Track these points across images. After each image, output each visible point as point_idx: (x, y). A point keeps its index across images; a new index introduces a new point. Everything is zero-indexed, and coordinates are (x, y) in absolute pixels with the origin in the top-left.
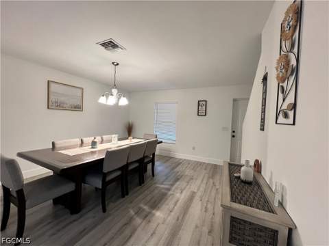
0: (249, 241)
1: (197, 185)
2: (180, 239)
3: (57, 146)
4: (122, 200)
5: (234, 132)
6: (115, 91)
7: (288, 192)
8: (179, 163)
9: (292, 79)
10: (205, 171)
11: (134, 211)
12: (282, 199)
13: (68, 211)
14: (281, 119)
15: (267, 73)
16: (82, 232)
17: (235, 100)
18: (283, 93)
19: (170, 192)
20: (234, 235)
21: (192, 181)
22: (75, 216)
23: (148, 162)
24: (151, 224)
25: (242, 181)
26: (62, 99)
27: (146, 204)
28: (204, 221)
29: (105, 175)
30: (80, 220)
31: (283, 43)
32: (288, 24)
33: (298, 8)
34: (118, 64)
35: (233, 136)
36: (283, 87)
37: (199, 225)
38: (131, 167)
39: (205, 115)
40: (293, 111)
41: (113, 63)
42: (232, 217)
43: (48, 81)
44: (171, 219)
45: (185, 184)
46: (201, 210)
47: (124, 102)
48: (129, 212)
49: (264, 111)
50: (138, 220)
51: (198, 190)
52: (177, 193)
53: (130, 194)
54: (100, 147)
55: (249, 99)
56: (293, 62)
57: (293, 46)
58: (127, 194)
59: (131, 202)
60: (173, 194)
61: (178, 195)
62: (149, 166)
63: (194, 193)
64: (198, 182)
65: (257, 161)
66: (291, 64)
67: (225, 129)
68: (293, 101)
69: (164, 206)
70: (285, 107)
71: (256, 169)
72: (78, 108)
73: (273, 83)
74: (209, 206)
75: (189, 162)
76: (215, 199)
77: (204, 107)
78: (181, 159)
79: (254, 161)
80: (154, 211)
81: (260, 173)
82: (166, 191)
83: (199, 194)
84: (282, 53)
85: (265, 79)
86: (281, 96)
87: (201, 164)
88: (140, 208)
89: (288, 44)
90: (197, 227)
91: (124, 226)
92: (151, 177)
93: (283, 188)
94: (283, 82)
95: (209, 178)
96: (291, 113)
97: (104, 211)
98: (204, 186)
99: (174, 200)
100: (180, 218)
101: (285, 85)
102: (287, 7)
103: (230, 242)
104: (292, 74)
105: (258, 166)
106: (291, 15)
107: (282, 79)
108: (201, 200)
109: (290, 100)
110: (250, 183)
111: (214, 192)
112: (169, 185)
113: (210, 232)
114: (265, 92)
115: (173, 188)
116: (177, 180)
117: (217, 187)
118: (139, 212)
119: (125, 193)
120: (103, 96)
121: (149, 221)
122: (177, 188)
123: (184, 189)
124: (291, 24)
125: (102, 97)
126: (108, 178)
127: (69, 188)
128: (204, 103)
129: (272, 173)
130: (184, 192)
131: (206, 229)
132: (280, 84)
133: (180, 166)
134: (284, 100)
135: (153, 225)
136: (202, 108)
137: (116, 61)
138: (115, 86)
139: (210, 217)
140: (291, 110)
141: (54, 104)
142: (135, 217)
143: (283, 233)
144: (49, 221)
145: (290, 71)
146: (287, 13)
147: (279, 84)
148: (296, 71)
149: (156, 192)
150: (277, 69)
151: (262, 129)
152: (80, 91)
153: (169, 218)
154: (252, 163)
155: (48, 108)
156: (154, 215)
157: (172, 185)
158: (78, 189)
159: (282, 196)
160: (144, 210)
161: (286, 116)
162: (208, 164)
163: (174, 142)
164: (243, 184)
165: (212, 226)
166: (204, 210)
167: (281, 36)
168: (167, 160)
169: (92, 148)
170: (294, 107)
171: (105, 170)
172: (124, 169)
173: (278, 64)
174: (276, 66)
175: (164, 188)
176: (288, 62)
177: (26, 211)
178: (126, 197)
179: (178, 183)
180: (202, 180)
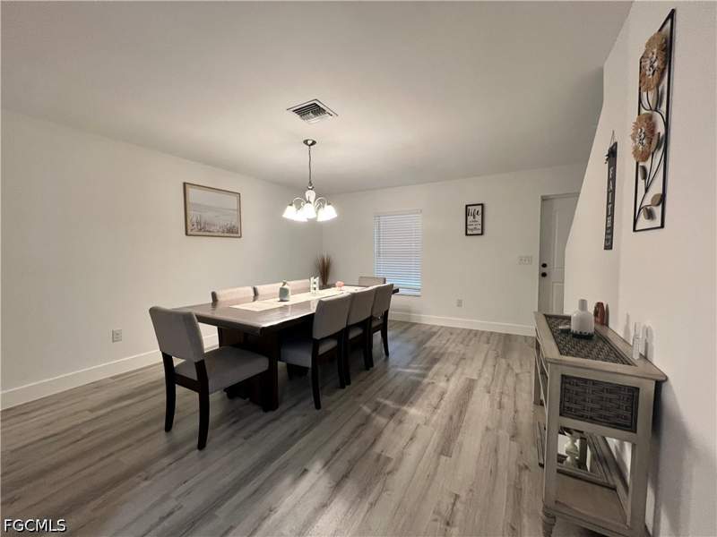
0: (592, 409)
1: (477, 368)
2: (461, 445)
3: (220, 299)
4: (341, 392)
5: (544, 266)
6: (311, 195)
7: (655, 335)
8: (431, 333)
9: (659, 154)
10: (486, 346)
11: (369, 407)
12: (646, 352)
13: (256, 407)
14: (643, 222)
15: (616, 144)
16: (293, 434)
17: (544, 199)
18: (644, 178)
19: (426, 381)
20: (567, 404)
21: (463, 362)
22: (271, 415)
23: (376, 329)
24: (405, 425)
25: (575, 335)
26: (208, 216)
27: (387, 398)
28: (500, 422)
29: (316, 344)
30: (283, 419)
31: (645, 94)
32: (652, 66)
33: (666, 42)
34: (314, 143)
35: (544, 275)
36: (644, 169)
37: (490, 426)
38: (352, 335)
39: (482, 234)
40: (661, 206)
41: (306, 142)
42: (562, 376)
43: (185, 184)
44: (440, 418)
45: (452, 368)
46: (492, 406)
47: (328, 213)
48: (360, 409)
49: (610, 214)
50: (380, 420)
51: (480, 376)
52: (440, 381)
53: (353, 383)
54: (293, 299)
55: (577, 194)
56: (661, 129)
57: (659, 102)
58: (349, 383)
59: (360, 395)
60: (433, 383)
61: (442, 384)
62: (377, 336)
63: (472, 381)
64: (478, 363)
65: (600, 305)
66: (656, 133)
67: (525, 260)
68: (660, 191)
69: (420, 400)
70: (648, 202)
71: (599, 320)
72: (233, 232)
73: (627, 164)
74: (505, 400)
75: (451, 331)
76: (515, 390)
77: (479, 218)
78: (434, 326)
79: (594, 305)
80: (405, 408)
81: (607, 325)
82: (420, 379)
83: (481, 383)
84: (643, 111)
85: (612, 154)
86: (642, 184)
87: (476, 333)
88: (378, 404)
89: (652, 95)
90: (487, 429)
91: (358, 427)
92: (385, 356)
93: (647, 331)
94: (645, 159)
95: (496, 357)
96: (657, 211)
97: (318, 406)
98: (491, 369)
99: (438, 391)
100: (455, 417)
101: (647, 164)
102: (649, 37)
103: (561, 415)
104: (658, 147)
105: (602, 313)
106: (655, 50)
107: (643, 156)
108: (489, 392)
109: (656, 189)
110: (588, 337)
111: (510, 380)
112: (421, 368)
113: (513, 437)
114: (612, 179)
115: (431, 374)
116: (434, 360)
117: (517, 371)
118: (378, 408)
119: (344, 381)
120: (291, 205)
121: (401, 422)
122: (437, 374)
123: (452, 375)
124: (656, 65)
125: (289, 207)
126: (323, 349)
127: (258, 365)
128: (479, 208)
129: (628, 316)
130: (453, 379)
131: (504, 434)
132: (641, 164)
133: (433, 339)
134: (647, 190)
135: (408, 427)
136: (475, 218)
137: (311, 138)
138: (311, 185)
139: (511, 416)
140: (658, 205)
141: (196, 228)
142: (374, 415)
143: (648, 389)
144: (234, 420)
145: (654, 141)
146: (649, 45)
147: (637, 164)
148: (664, 143)
149: (399, 380)
150: (634, 139)
151: (609, 246)
152: (235, 199)
153: (435, 418)
154: (591, 309)
155: (187, 234)
156: (406, 413)
157: (428, 369)
158: (272, 369)
159: (646, 345)
160: (385, 406)
161: (650, 215)
162: (492, 333)
163: (418, 293)
164: (575, 339)
165: (516, 428)
166: (496, 406)
167: (640, 82)
168: (406, 330)
169: (282, 301)
170: (662, 200)
171: (318, 335)
172: (341, 336)
173: (636, 129)
174: (632, 132)
175: (411, 374)
176: (651, 128)
177: (210, 396)
178: (347, 387)
179: (437, 367)
180: (485, 362)
